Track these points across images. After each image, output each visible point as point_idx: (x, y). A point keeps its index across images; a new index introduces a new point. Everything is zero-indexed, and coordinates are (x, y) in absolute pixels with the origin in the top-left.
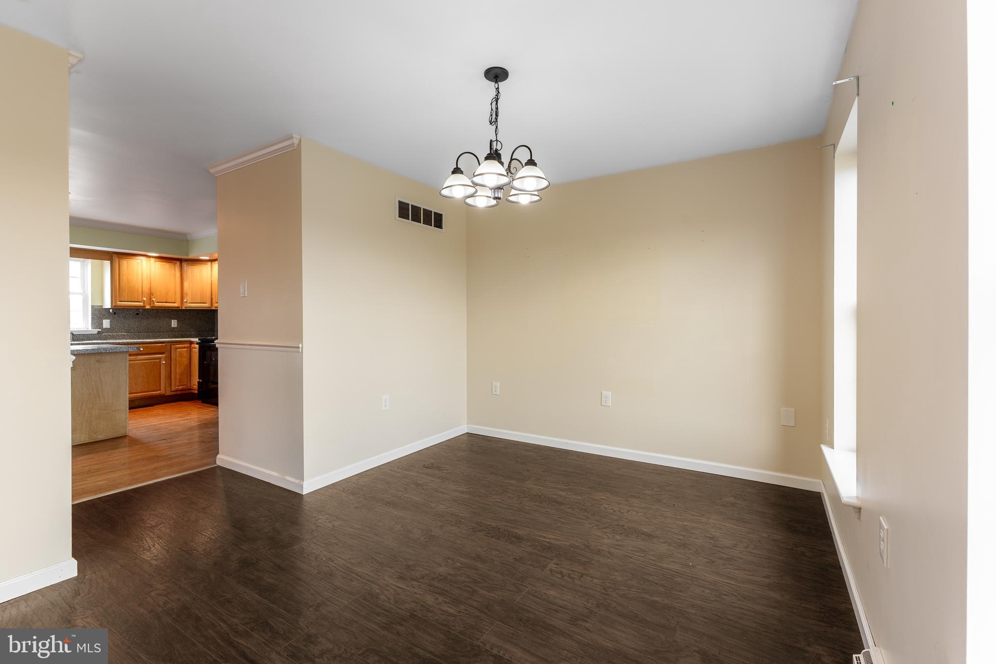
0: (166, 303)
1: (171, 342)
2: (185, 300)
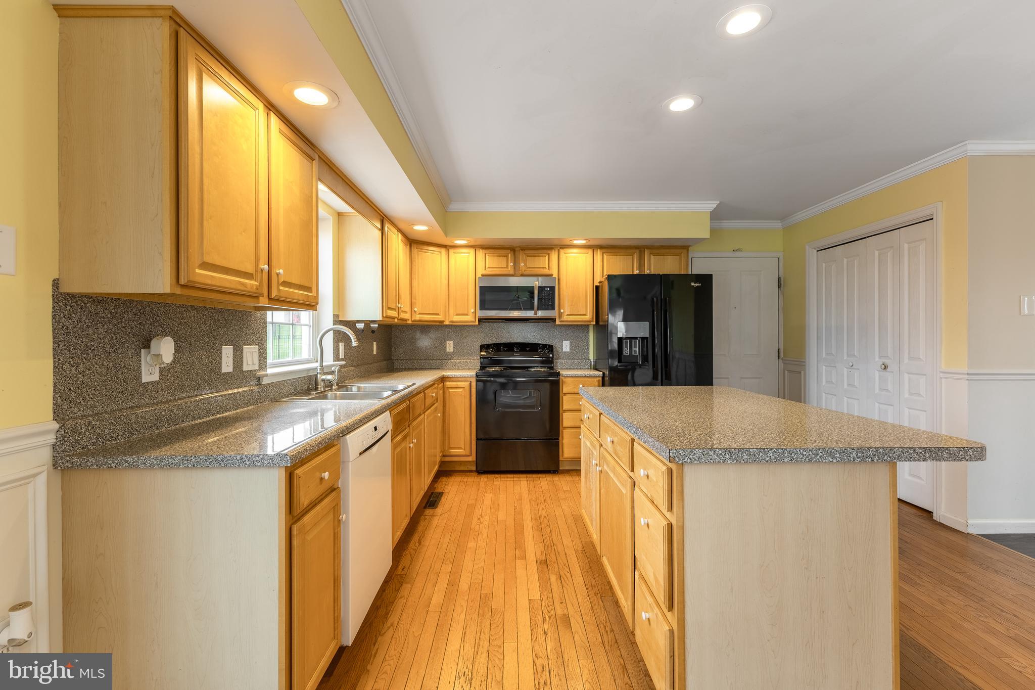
2: (416, 309)
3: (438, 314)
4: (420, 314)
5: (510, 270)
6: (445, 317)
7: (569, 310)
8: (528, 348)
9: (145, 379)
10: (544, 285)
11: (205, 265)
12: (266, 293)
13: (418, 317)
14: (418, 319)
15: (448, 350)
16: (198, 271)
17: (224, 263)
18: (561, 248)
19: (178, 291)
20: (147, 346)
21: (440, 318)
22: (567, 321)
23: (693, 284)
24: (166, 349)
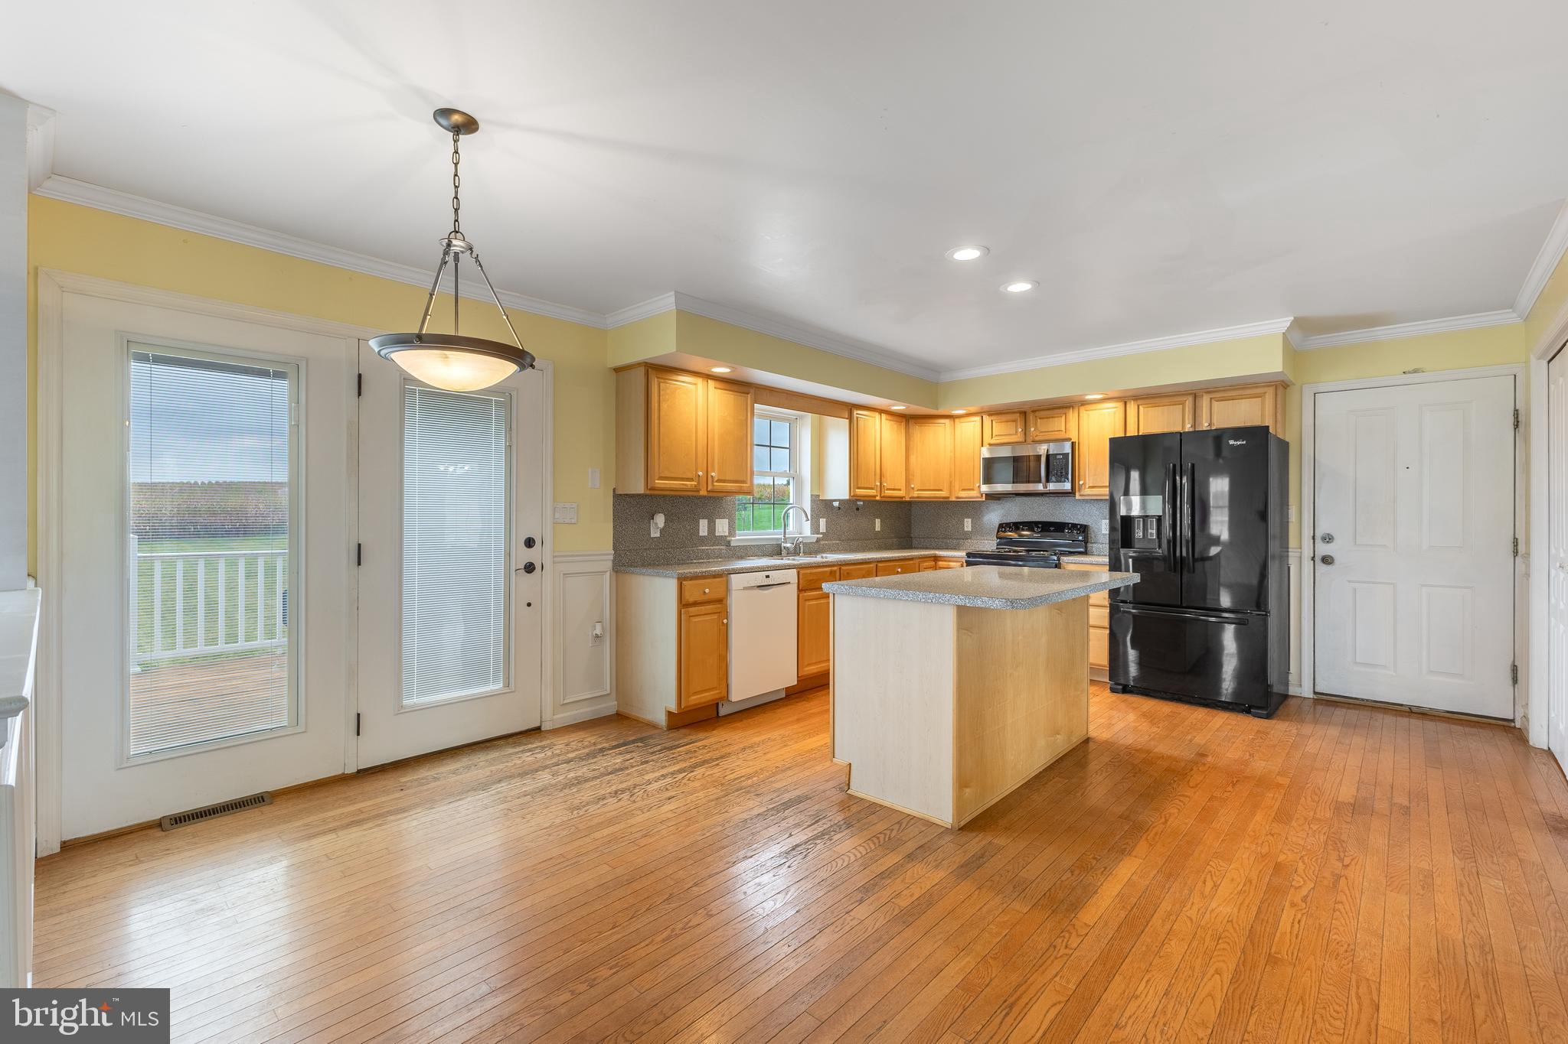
0: (894, 490)
1: (920, 558)
2: (913, 486)
3: (941, 490)
4: (918, 490)
5: (1019, 438)
6: (951, 492)
7: (1091, 481)
8: (1052, 529)
9: (653, 535)
10: (1055, 452)
11: (661, 478)
12: (705, 488)
13: (916, 494)
14: (916, 495)
15: (966, 529)
16: (657, 481)
17: (673, 475)
18: (1083, 405)
19: (648, 492)
20: (653, 519)
21: (943, 494)
22: (1089, 495)
23: (1231, 442)
24: (660, 520)
